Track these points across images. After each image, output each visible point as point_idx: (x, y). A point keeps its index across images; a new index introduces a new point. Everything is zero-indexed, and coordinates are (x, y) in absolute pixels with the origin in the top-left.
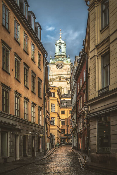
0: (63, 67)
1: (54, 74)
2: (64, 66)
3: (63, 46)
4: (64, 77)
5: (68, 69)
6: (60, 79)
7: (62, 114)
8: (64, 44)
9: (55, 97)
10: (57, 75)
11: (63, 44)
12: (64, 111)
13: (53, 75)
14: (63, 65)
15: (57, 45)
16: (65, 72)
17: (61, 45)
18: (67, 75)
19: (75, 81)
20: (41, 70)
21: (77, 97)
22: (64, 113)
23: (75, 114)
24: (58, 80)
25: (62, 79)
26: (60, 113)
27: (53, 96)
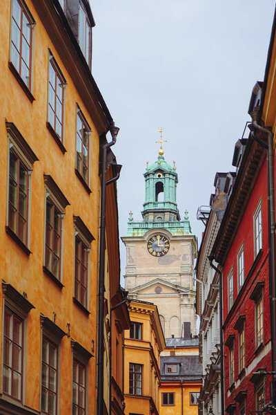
0: (168, 248)
1: (139, 270)
2: (172, 245)
3: (167, 180)
4: (172, 281)
5: (185, 255)
6: (158, 291)
7: (165, 402)
8: (171, 176)
9: (142, 341)
10: (150, 275)
11: (167, 176)
12: (172, 395)
13: (136, 276)
14: (168, 243)
15: (151, 176)
16: (175, 267)
17: (162, 176)
18: (180, 275)
19: (215, 264)
20: (89, 191)
21: (223, 328)
22: (172, 402)
23: (215, 396)
24: (152, 291)
25: (164, 290)
26: (159, 400)
27: (137, 337)
